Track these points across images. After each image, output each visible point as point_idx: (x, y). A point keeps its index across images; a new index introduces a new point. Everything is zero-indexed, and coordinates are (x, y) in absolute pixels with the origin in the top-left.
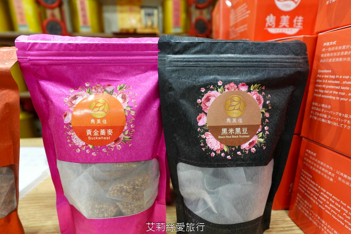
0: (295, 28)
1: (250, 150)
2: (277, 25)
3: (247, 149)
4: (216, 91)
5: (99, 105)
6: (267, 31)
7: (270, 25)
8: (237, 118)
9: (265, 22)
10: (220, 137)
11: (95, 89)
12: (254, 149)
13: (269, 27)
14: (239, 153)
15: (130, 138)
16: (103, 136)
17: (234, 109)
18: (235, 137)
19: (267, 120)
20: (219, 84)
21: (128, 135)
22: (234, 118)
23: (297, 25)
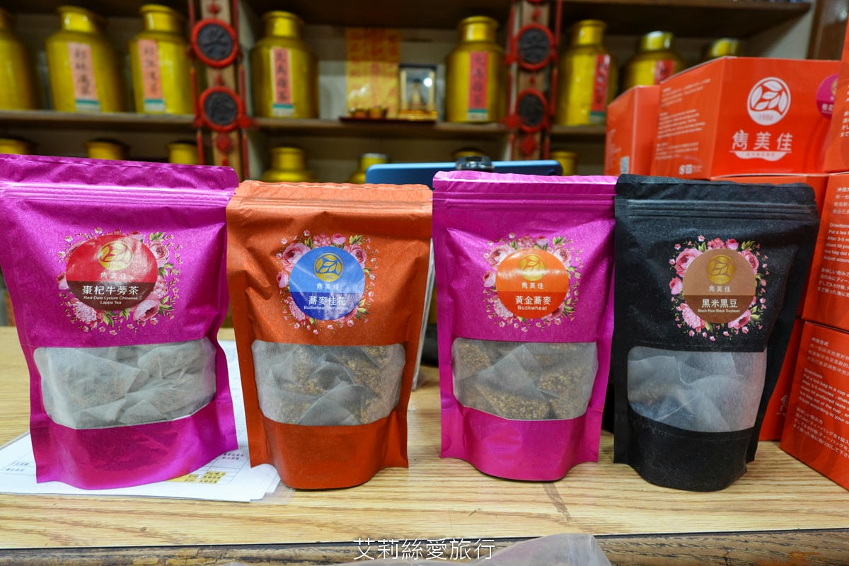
0: (780, 151)
1: (740, 330)
2: (751, 147)
3: (737, 328)
4: (696, 249)
5: (530, 264)
6: (734, 154)
7: (739, 146)
8: (724, 286)
9: (732, 141)
10: (699, 311)
11: (522, 242)
12: (746, 328)
13: (738, 149)
14: (726, 333)
15: (573, 310)
16: (538, 305)
17: (719, 274)
18: (721, 311)
19: (763, 289)
20: (700, 240)
21: (570, 305)
22: (720, 285)
23: (782, 147)
